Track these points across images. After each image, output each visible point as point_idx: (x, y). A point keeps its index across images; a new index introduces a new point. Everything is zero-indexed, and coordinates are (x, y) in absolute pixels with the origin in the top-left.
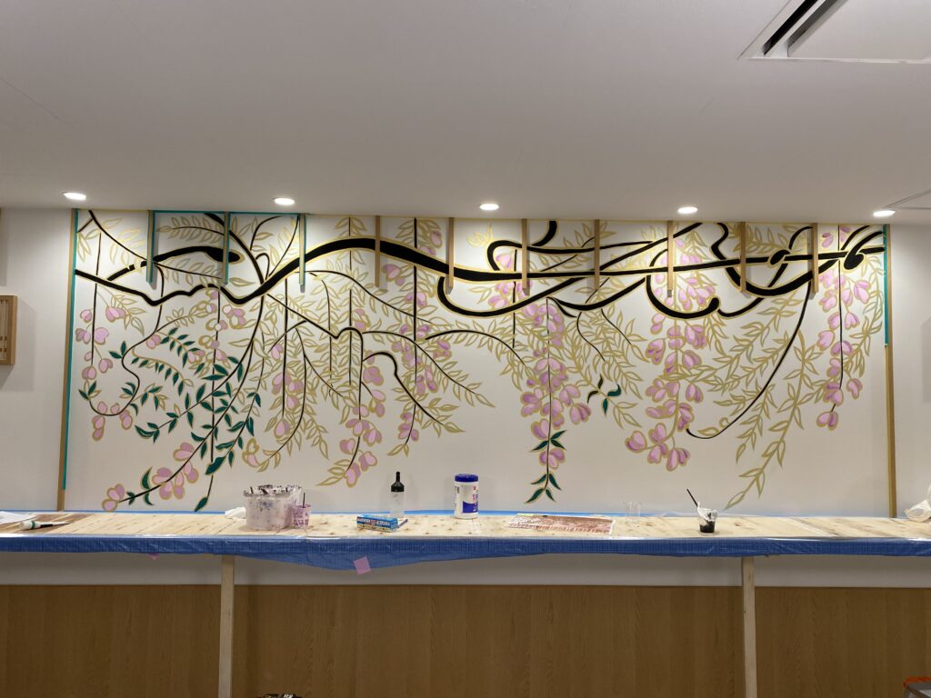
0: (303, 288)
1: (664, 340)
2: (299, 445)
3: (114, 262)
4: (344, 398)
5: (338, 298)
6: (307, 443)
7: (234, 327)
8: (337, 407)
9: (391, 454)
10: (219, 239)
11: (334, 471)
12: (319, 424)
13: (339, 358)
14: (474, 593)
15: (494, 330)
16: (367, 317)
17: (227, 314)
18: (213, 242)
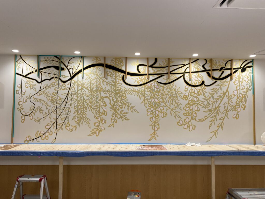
0: (83, 78)
1: (188, 93)
2: (82, 124)
3: (27, 70)
4: (95, 110)
5: (93, 81)
6: (84, 124)
7: (63, 90)
8: (93, 113)
9: (109, 127)
10: (58, 64)
11: (92, 132)
12: (88, 118)
13: (94, 99)
14: (133, 167)
15: (139, 90)
16: (102, 86)
17: (61, 86)
18: (56, 64)
